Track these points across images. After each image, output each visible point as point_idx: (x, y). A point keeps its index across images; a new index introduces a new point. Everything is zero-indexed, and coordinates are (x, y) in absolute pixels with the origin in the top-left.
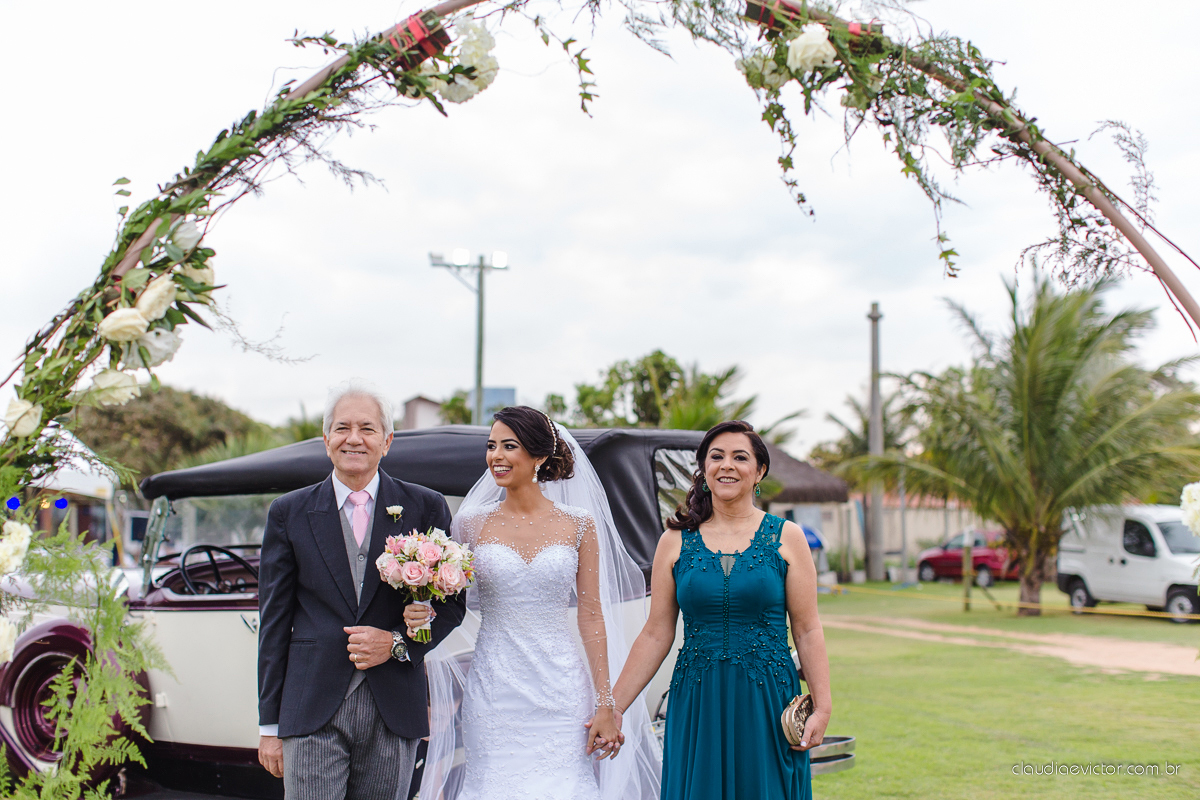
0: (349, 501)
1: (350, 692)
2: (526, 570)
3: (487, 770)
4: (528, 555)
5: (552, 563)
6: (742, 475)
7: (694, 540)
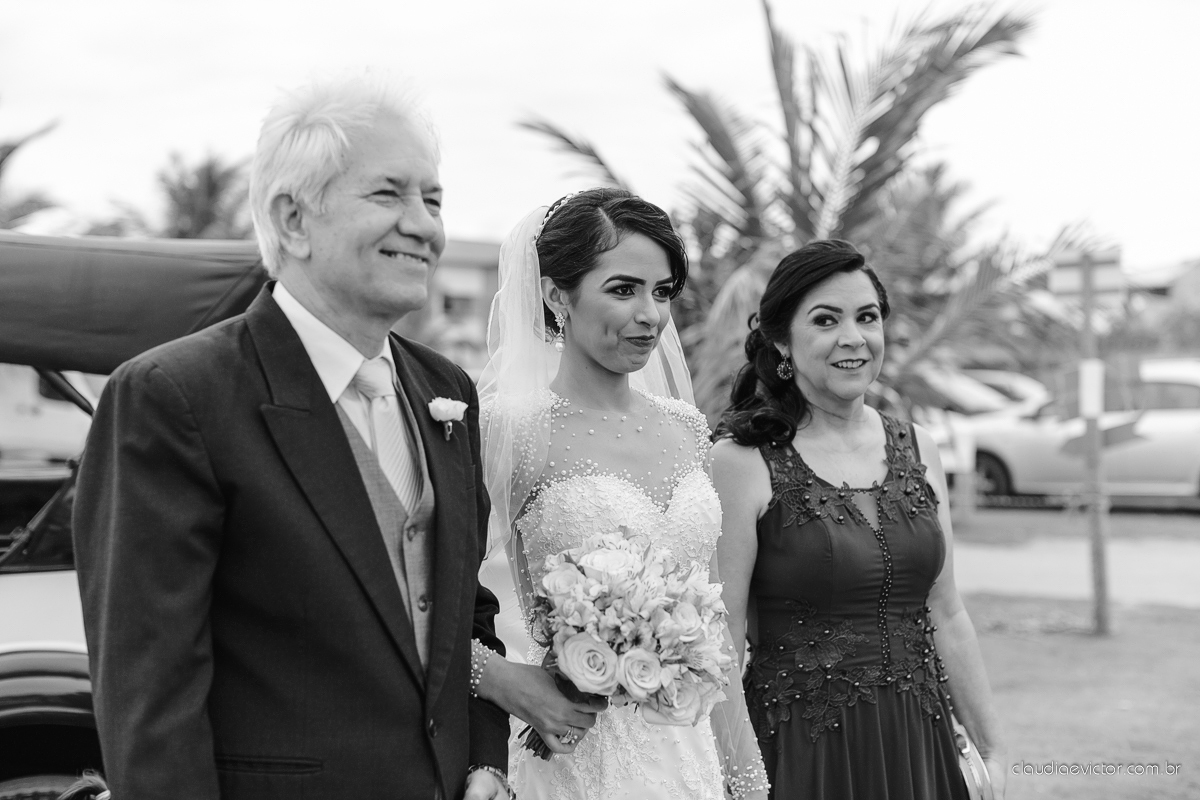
2: (663, 526)
7: (790, 464)
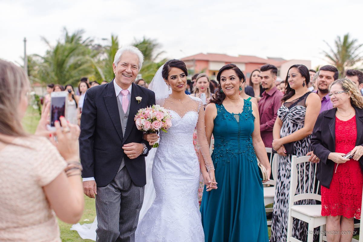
0: (121, 93)
1: (119, 171)
2: (181, 120)
3: (164, 195)
4: (182, 115)
5: (191, 117)
6: (234, 86)
7: (222, 109)
